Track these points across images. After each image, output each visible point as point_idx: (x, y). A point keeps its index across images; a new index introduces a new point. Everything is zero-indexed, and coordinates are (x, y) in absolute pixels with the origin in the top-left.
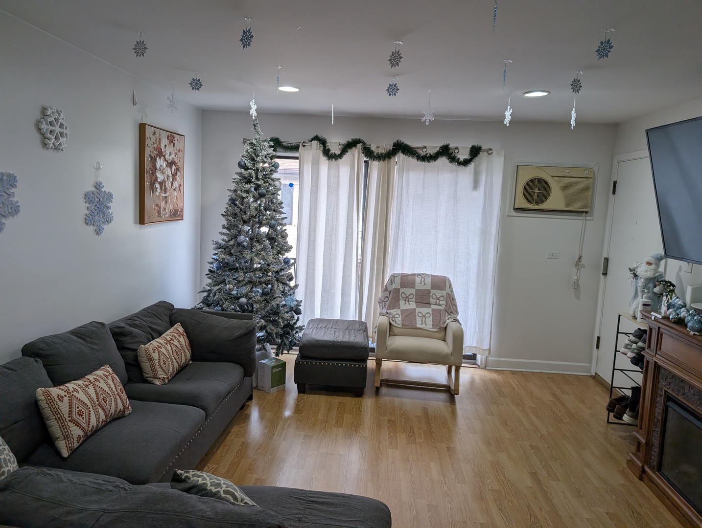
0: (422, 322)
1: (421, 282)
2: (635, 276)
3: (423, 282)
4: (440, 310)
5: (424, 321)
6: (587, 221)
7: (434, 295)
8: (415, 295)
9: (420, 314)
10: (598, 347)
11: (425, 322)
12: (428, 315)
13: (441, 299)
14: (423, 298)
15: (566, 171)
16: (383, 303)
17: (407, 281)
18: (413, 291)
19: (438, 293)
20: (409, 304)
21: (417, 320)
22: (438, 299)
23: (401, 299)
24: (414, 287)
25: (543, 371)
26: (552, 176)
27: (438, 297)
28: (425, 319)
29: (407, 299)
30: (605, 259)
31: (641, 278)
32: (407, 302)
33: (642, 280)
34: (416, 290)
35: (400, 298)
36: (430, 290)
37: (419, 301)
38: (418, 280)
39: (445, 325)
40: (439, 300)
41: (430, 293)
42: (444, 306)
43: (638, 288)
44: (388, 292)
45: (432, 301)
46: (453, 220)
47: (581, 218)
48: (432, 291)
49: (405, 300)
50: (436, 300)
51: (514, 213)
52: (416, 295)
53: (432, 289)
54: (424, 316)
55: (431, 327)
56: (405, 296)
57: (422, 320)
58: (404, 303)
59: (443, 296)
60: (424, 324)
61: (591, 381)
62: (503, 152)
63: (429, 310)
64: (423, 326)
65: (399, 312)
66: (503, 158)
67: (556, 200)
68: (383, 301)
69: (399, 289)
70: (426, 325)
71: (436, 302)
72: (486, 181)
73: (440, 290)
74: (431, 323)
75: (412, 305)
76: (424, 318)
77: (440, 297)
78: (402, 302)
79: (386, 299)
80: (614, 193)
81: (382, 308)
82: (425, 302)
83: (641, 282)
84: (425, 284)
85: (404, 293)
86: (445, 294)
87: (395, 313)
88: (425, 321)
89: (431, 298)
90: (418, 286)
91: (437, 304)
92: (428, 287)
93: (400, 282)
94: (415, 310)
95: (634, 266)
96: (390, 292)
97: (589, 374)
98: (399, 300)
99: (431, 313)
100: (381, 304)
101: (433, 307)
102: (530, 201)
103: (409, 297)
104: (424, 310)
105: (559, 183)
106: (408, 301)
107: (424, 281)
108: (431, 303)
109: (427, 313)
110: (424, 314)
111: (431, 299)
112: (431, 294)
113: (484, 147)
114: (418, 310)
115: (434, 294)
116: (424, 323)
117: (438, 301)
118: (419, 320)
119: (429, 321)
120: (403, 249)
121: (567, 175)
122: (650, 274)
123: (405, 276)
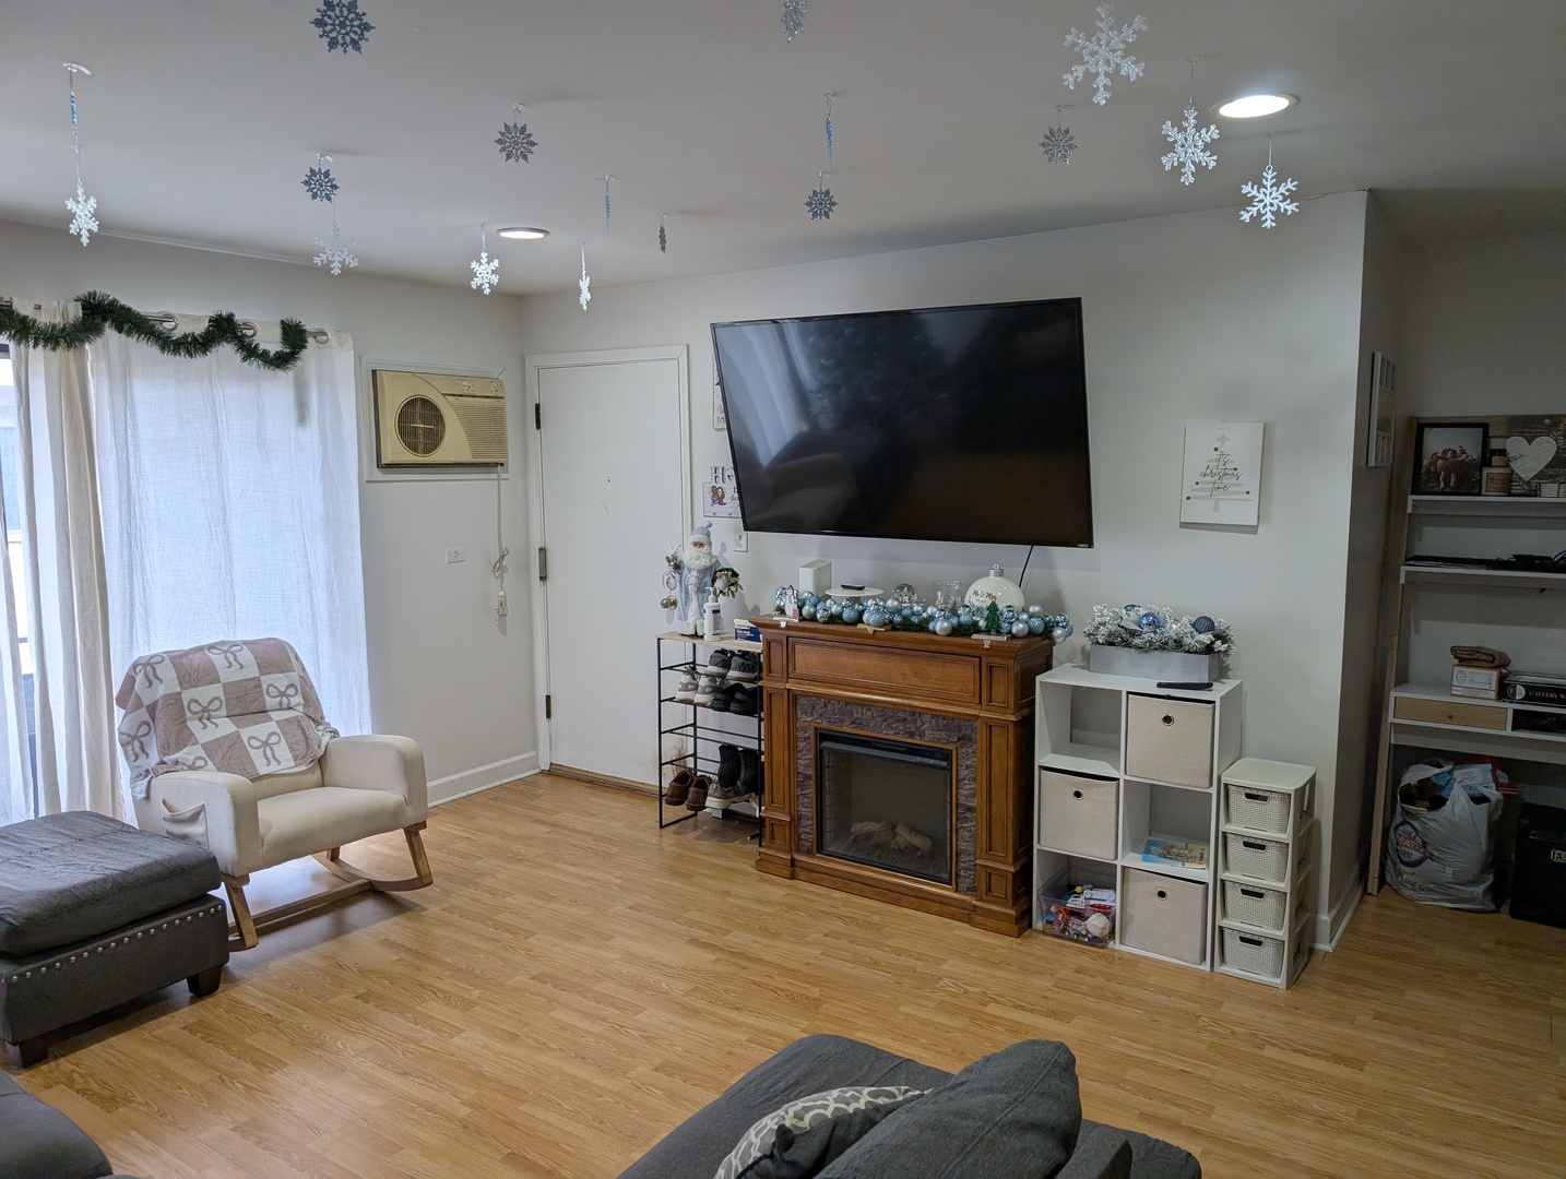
0: (267, 759)
1: (230, 663)
2: (678, 567)
3: (234, 663)
4: (296, 719)
5: (270, 756)
6: (502, 482)
7: (271, 689)
8: (223, 698)
9: (255, 743)
10: (549, 715)
11: (274, 757)
12: (274, 739)
13: (289, 692)
14: (246, 704)
15: (465, 383)
16: (136, 743)
17: (192, 668)
18: (216, 690)
19: (280, 680)
20: (217, 726)
21: (253, 757)
22: (283, 694)
23: (190, 719)
24: (217, 680)
25: (470, 792)
26: (443, 395)
27: (283, 689)
28: (272, 749)
29: (206, 714)
30: (540, 550)
31: (690, 570)
32: (205, 721)
33: (694, 573)
34: (225, 686)
35: (188, 715)
36: (258, 679)
37: (237, 711)
38: (217, 659)
39: (323, 750)
40: (287, 696)
41: (260, 686)
42: (301, 708)
43: (690, 587)
44: (144, 710)
45: (270, 702)
46: (266, 500)
47: (495, 476)
48: (263, 678)
49: (200, 719)
50: (279, 699)
51: (379, 475)
52: (227, 699)
53: (262, 673)
54: (266, 744)
55: (293, 764)
56: (199, 708)
57: (265, 755)
58: (202, 726)
59: (292, 685)
60: (273, 762)
61: (545, 780)
62: (350, 341)
63: (272, 727)
64: (273, 768)
65: (199, 751)
66: (352, 352)
67: (454, 444)
68: (135, 737)
69: (180, 693)
70: (279, 763)
71: (280, 703)
72: (321, 405)
73: (282, 672)
74: (290, 756)
75: (226, 727)
76: (268, 748)
77: (287, 688)
78: (194, 726)
79: (144, 729)
80: (538, 427)
81: (133, 758)
82: (252, 709)
83: (692, 579)
84: (242, 667)
85: (196, 701)
86: (297, 678)
87: (192, 758)
88: (273, 754)
89: (266, 696)
90: (228, 675)
91: (284, 706)
92: (252, 671)
93: (175, 675)
94: (237, 735)
95: (672, 552)
96: (152, 709)
97: (538, 771)
98: (185, 721)
99: (279, 731)
100: (129, 748)
101: (277, 716)
102: (413, 448)
103: (210, 707)
104: (260, 730)
105: (456, 409)
106: (208, 719)
107: (235, 659)
108: (268, 708)
109: (271, 734)
110: (264, 740)
111: (267, 699)
112: (264, 687)
113: (309, 326)
114: (245, 733)
115: (270, 685)
116: (272, 759)
117: (284, 698)
118: (257, 757)
119: (283, 751)
120: (144, 588)
121: (466, 392)
122: (705, 562)
123: (181, 657)
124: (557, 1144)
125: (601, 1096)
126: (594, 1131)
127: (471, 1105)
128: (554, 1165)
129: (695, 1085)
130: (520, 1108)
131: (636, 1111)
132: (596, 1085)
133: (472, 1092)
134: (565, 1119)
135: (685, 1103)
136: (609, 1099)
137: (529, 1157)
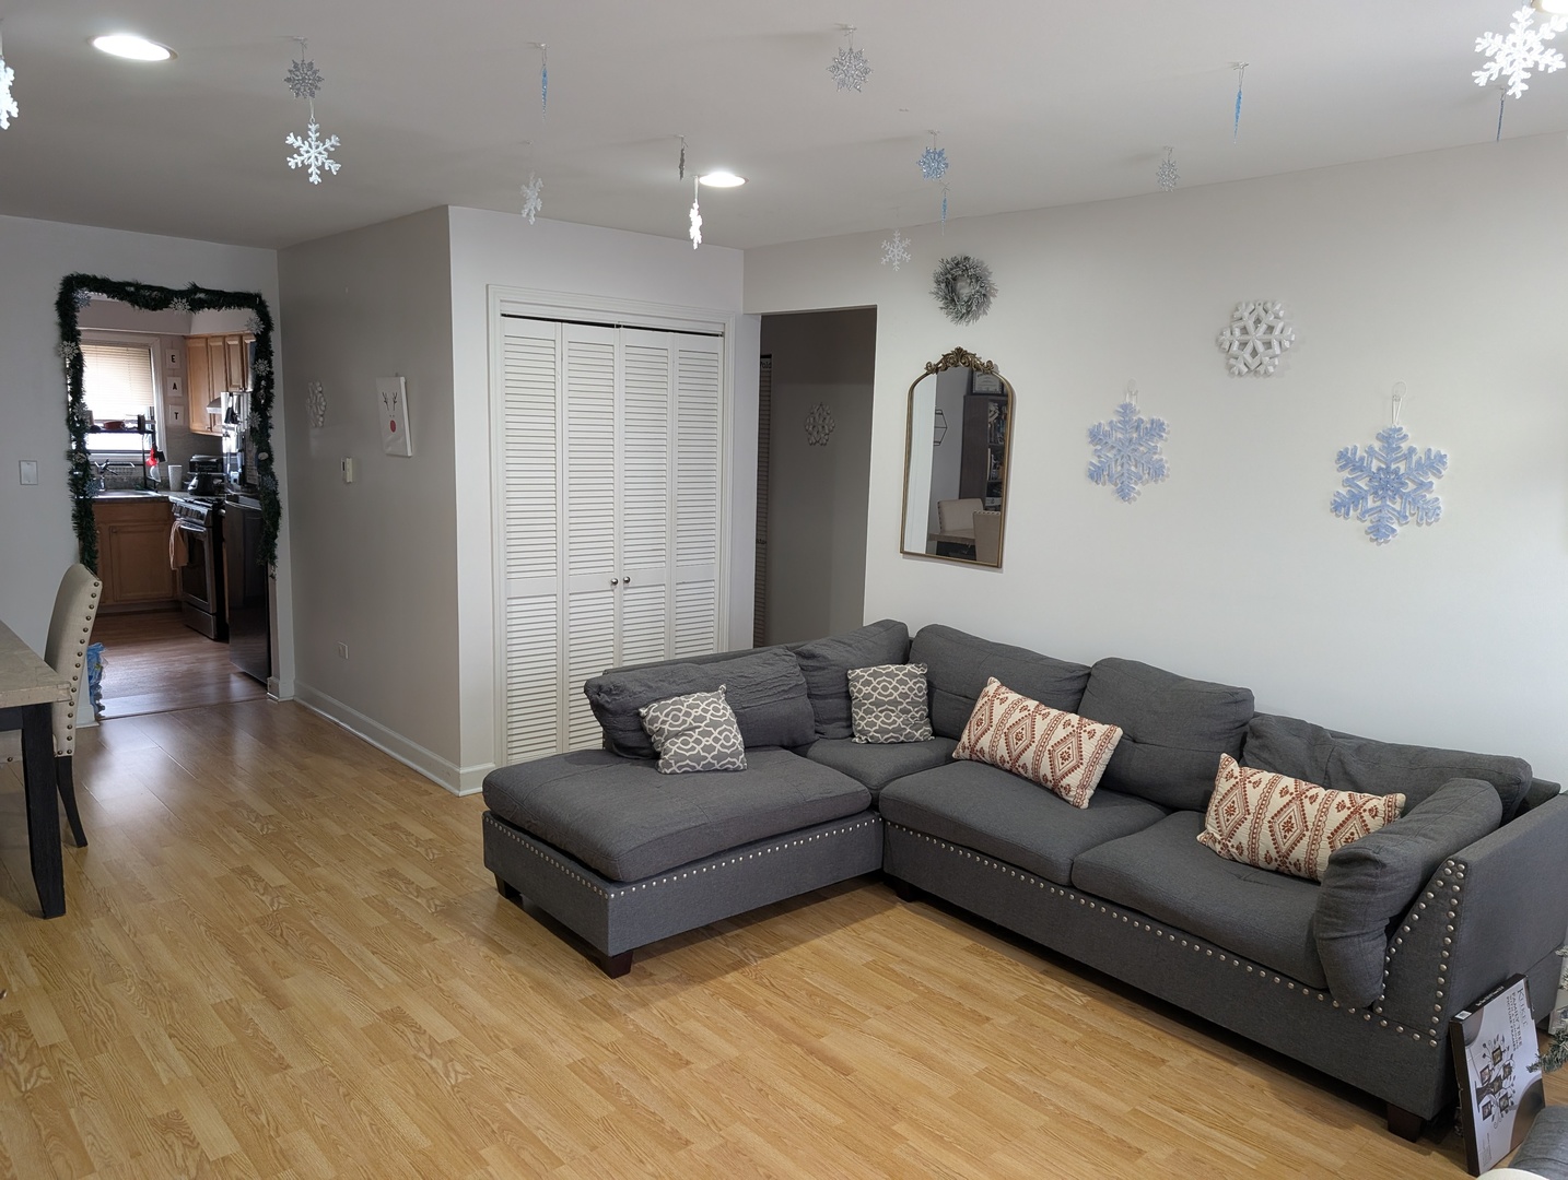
124: (804, 1076)
125: (756, 1120)
126: (769, 1083)
127: (895, 1135)
128: (808, 1058)
129: (654, 1113)
130: (842, 1121)
131: (724, 1095)
132: (759, 1134)
133: (896, 1151)
134: (795, 1100)
135: (672, 1095)
136: (748, 1114)
137: (830, 1069)
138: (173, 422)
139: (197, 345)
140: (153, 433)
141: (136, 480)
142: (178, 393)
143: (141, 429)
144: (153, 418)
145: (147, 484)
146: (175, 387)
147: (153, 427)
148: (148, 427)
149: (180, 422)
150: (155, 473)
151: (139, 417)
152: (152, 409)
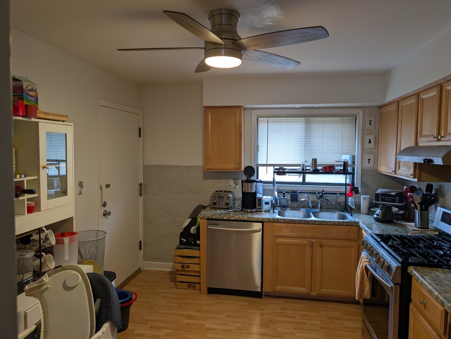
138: (366, 165)
139: (389, 109)
140: (353, 174)
141: (340, 204)
142: (372, 145)
143: (344, 172)
144: (354, 163)
145: (346, 208)
146: (370, 142)
147: (354, 169)
148: (350, 169)
149: (371, 165)
150: (352, 202)
151: (344, 163)
152: (354, 157)
